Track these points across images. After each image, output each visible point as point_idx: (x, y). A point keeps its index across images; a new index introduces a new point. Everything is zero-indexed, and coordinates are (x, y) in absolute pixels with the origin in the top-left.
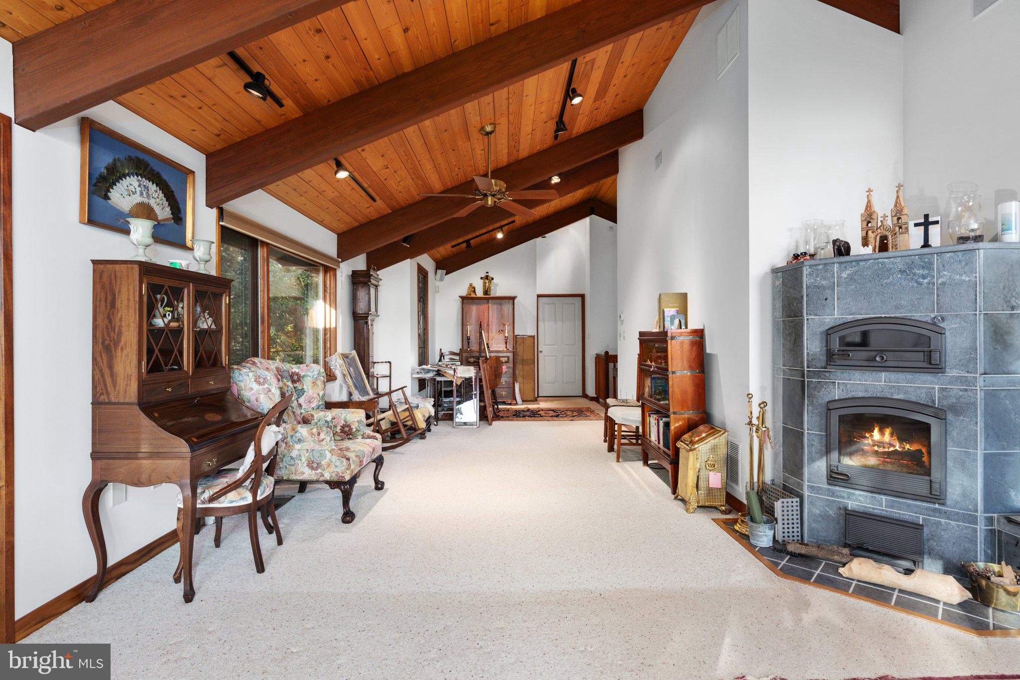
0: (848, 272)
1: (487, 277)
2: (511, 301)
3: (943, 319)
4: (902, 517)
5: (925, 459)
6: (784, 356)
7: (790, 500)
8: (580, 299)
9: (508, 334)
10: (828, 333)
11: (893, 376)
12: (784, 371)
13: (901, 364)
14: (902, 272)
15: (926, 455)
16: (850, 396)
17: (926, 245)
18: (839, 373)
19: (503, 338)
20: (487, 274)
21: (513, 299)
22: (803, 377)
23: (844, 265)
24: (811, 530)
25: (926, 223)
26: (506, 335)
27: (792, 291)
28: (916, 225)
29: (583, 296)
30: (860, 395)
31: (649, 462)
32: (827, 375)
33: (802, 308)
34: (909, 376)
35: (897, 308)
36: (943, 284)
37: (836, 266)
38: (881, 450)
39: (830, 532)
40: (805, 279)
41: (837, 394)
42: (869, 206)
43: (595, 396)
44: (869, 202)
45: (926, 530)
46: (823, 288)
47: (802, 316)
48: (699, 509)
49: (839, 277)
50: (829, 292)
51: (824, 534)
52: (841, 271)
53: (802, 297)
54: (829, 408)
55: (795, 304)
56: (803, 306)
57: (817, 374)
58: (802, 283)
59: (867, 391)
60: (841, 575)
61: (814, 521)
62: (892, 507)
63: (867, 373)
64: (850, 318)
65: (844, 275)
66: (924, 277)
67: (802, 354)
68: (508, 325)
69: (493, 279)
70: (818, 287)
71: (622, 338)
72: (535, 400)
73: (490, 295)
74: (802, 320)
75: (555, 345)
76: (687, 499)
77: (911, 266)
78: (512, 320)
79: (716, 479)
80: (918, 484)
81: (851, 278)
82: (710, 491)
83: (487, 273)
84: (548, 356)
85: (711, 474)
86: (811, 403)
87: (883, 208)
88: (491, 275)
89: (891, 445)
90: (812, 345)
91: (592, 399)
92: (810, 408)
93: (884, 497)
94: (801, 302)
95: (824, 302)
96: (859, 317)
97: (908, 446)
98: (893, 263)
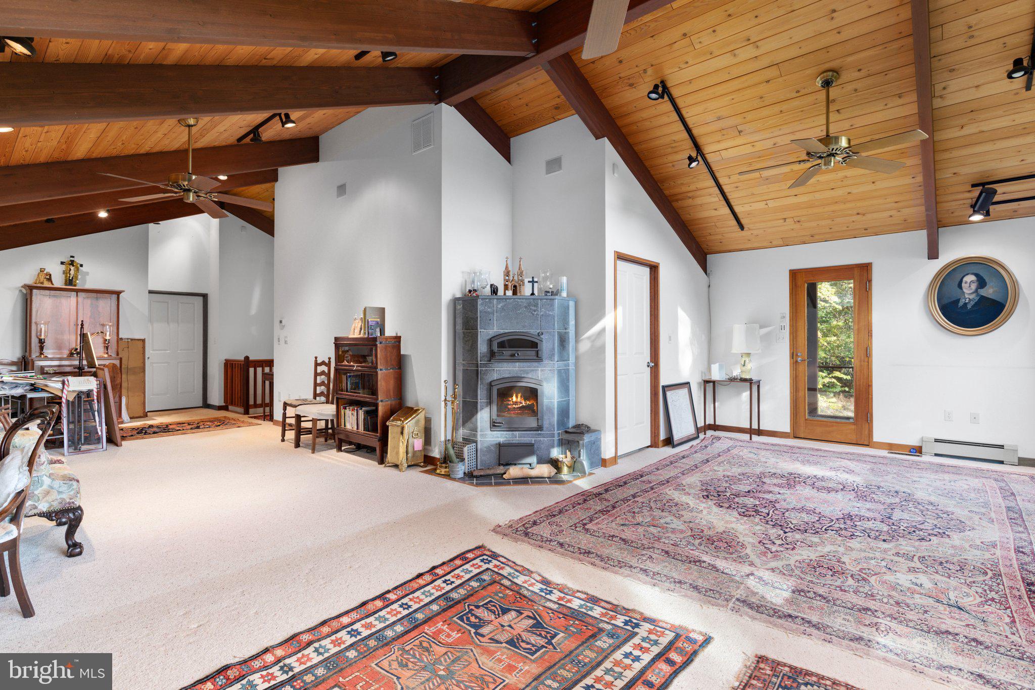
0: (501, 305)
1: (72, 263)
2: (114, 297)
3: (542, 334)
4: (525, 442)
5: (535, 408)
6: (463, 355)
7: (471, 445)
8: (201, 299)
9: (110, 335)
10: (490, 341)
11: (522, 364)
12: (463, 364)
13: (526, 358)
14: (526, 307)
15: (536, 406)
16: (501, 377)
17: (533, 294)
18: (496, 364)
19: (101, 340)
20: (72, 259)
21: (118, 293)
22: (478, 367)
23: (499, 300)
24: (481, 461)
25: (533, 282)
26: (108, 338)
27: (470, 313)
28: (529, 282)
29: (205, 297)
30: (507, 376)
31: (343, 448)
32: (490, 365)
33: (477, 325)
34: (528, 364)
35: (524, 327)
36: (542, 315)
37: (495, 300)
38: (516, 406)
39: (491, 458)
40: (479, 307)
41: (495, 376)
42: (507, 267)
43: (224, 404)
44: (507, 264)
45: (535, 446)
46: (489, 313)
47: (477, 329)
48: (409, 469)
49: (497, 307)
50: (492, 315)
51: (489, 462)
52: (498, 304)
53: (477, 318)
54: (490, 385)
55: (472, 322)
56: (477, 323)
57: (485, 365)
58: (477, 308)
59: (510, 373)
60: (504, 479)
61: (484, 455)
62: (521, 437)
63: (510, 364)
64: (502, 331)
65: (499, 306)
66: (535, 311)
67: (477, 352)
68: (110, 326)
69: (81, 266)
70: (486, 312)
71: (282, 341)
72: (145, 415)
73: (75, 286)
74: (478, 332)
75: (166, 350)
76: (398, 463)
77: (529, 305)
78: (115, 319)
79: (418, 444)
80: (532, 422)
81: (503, 309)
82: (414, 452)
83: (72, 257)
84: (157, 363)
85: (416, 441)
86: (482, 383)
87: (514, 270)
88: (78, 260)
89: (521, 403)
90: (482, 348)
91: (220, 408)
92: (482, 386)
93: (517, 433)
94: (477, 321)
95: (489, 322)
96: (507, 331)
97: (528, 402)
98: (522, 302)
